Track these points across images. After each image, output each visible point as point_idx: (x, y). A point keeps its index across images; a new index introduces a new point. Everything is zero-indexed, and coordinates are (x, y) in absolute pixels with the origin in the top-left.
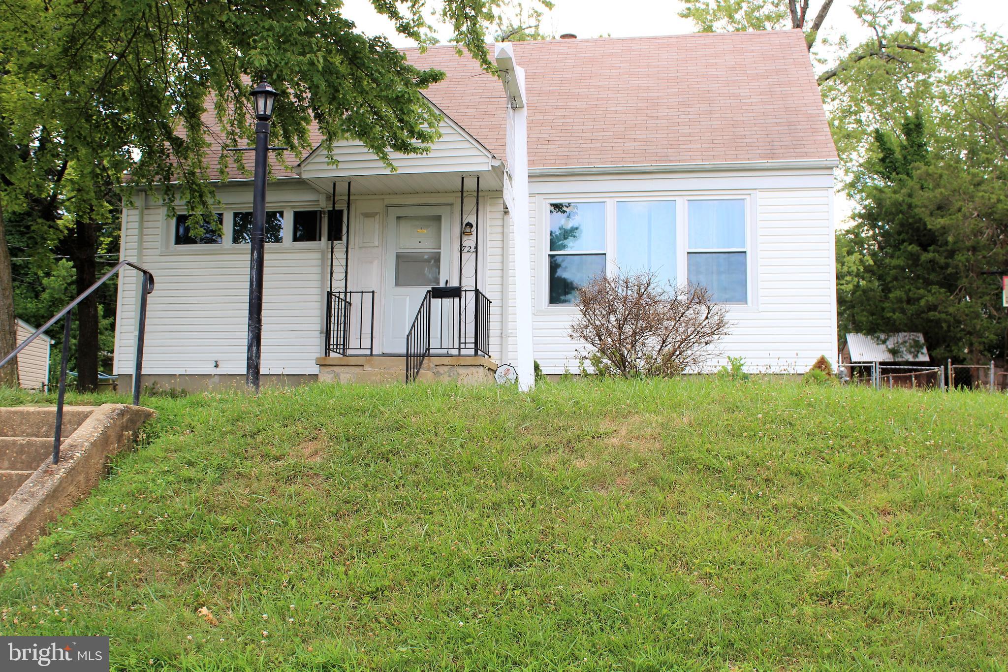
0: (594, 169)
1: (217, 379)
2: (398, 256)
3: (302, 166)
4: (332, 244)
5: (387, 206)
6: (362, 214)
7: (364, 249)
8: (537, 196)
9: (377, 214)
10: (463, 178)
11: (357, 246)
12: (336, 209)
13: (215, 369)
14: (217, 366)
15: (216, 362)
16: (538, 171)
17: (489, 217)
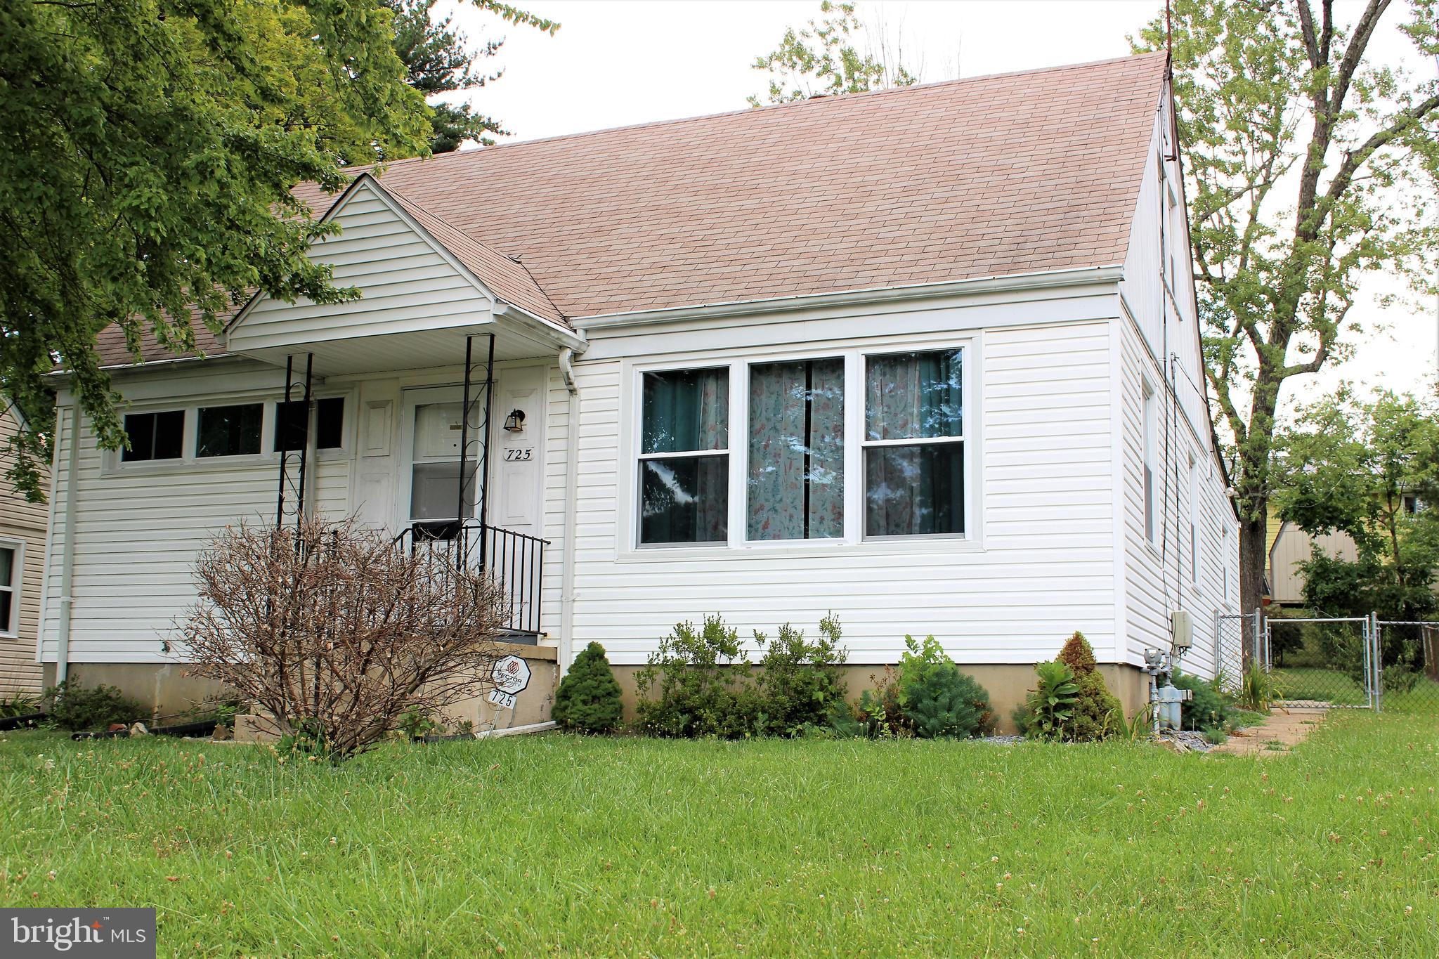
0: (706, 310)
1: (166, 670)
2: (417, 471)
3: (229, 331)
4: (283, 455)
5: (403, 389)
6: (368, 403)
7: (369, 459)
8: (621, 360)
9: (388, 402)
10: (469, 339)
11: (359, 456)
12: (292, 400)
13: (163, 654)
14: (167, 649)
15: (165, 643)
16: (618, 319)
17: (549, 400)
